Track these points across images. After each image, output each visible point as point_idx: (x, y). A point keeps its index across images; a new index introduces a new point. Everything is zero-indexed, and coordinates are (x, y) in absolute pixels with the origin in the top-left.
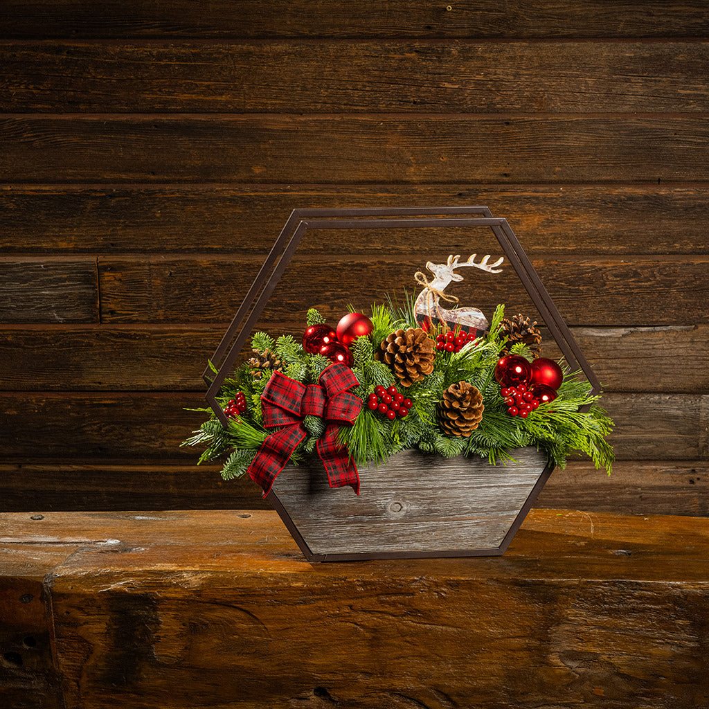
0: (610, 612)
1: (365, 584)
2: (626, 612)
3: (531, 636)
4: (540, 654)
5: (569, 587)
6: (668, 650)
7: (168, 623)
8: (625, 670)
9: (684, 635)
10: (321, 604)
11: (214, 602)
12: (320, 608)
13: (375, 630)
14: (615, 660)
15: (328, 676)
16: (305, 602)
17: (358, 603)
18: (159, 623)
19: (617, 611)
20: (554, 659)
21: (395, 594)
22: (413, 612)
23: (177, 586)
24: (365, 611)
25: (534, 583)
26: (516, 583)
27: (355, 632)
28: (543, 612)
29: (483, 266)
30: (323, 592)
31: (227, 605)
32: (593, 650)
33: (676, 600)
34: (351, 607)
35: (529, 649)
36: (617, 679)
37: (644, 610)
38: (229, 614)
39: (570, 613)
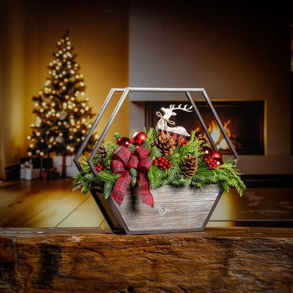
0: (254, 252)
1: (150, 240)
2: (261, 251)
3: (221, 263)
4: (224, 271)
5: (237, 240)
6: (278, 269)
7: (66, 257)
8: (261, 278)
9: (285, 262)
10: (131, 249)
11: (86, 248)
12: (131, 251)
13: (154, 261)
14: (257, 274)
15: (134, 281)
16: (125, 248)
17: (147, 248)
18: (62, 257)
19: (257, 251)
20: (231, 273)
21: (163, 244)
22: (171, 252)
23: (70, 241)
24: (150, 252)
25: (222, 239)
26: (214, 239)
27: (146, 262)
28: (226, 252)
29: (184, 109)
30: (132, 243)
31: (91, 249)
32: (247, 269)
33: (281, 246)
34: (144, 250)
35: (220, 268)
36: (257, 282)
37: (268, 251)
38: (92, 254)
39: (237, 252)
